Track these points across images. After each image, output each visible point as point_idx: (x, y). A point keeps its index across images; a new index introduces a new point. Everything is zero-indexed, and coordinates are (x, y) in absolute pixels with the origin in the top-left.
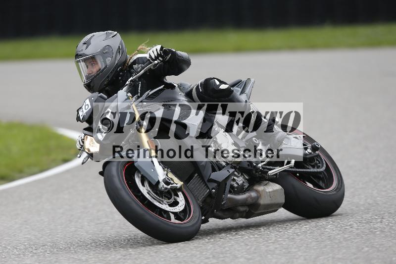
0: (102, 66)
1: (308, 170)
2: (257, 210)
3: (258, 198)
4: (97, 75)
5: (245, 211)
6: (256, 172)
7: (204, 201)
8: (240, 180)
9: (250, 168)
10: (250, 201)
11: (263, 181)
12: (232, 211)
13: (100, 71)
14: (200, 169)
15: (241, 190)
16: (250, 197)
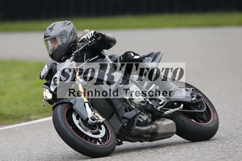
0: (60, 43)
1: (193, 111)
2: (156, 136)
3: (157, 129)
4: (58, 49)
5: (148, 137)
6: (156, 112)
7: (120, 131)
8: (145, 117)
9: (152, 109)
10: (151, 130)
11: (162, 118)
12: (139, 137)
13: (60, 47)
14: (117, 110)
15: (146, 123)
16: (151, 128)
